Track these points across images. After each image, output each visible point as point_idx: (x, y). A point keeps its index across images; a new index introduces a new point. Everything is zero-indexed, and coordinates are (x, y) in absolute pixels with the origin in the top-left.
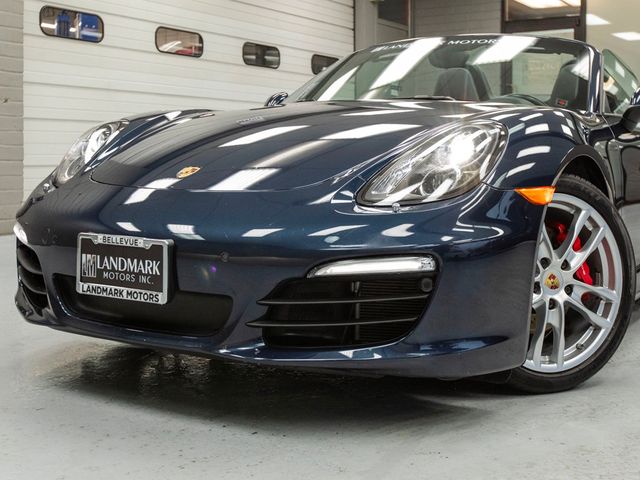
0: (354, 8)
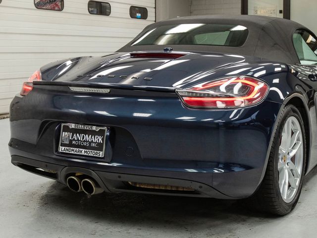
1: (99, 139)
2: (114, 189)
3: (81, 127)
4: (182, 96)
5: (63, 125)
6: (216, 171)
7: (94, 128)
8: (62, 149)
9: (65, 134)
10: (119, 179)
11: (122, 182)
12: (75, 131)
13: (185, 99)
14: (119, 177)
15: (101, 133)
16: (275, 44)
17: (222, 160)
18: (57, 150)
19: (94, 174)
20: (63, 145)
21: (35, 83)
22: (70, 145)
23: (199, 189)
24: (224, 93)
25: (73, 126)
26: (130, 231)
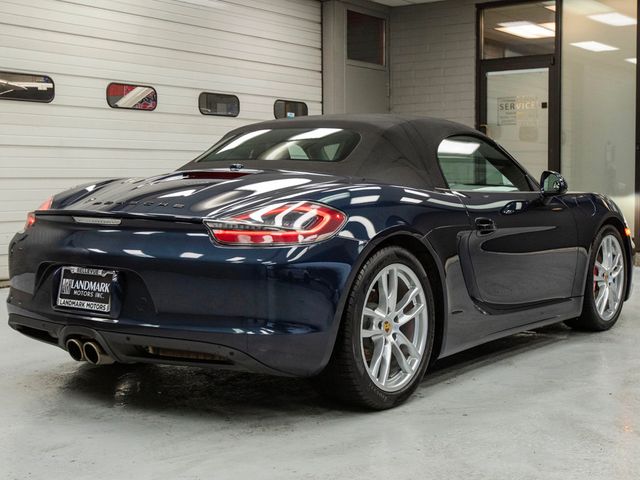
0: (322, 49)
1: (105, 287)
2: (124, 356)
3: (85, 271)
4: (212, 228)
5: (64, 268)
6: (265, 333)
7: (100, 272)
8: (61, 301)
9: (65, 282)
10: (127, 342)
11: (135, 346)
12: (77, 277)
13: (216, 232)
14: (128, 339)
15: (108, 279)
16: (400, 158)
17: (272, 316)
18: (55, 304)
19: (98, 335)
20: (62, 296)
21: (38, 213)
22: (71, 296)
23: (230, 357)
24: (259, 223)
25: (75, 270)
26: (150, 417)
